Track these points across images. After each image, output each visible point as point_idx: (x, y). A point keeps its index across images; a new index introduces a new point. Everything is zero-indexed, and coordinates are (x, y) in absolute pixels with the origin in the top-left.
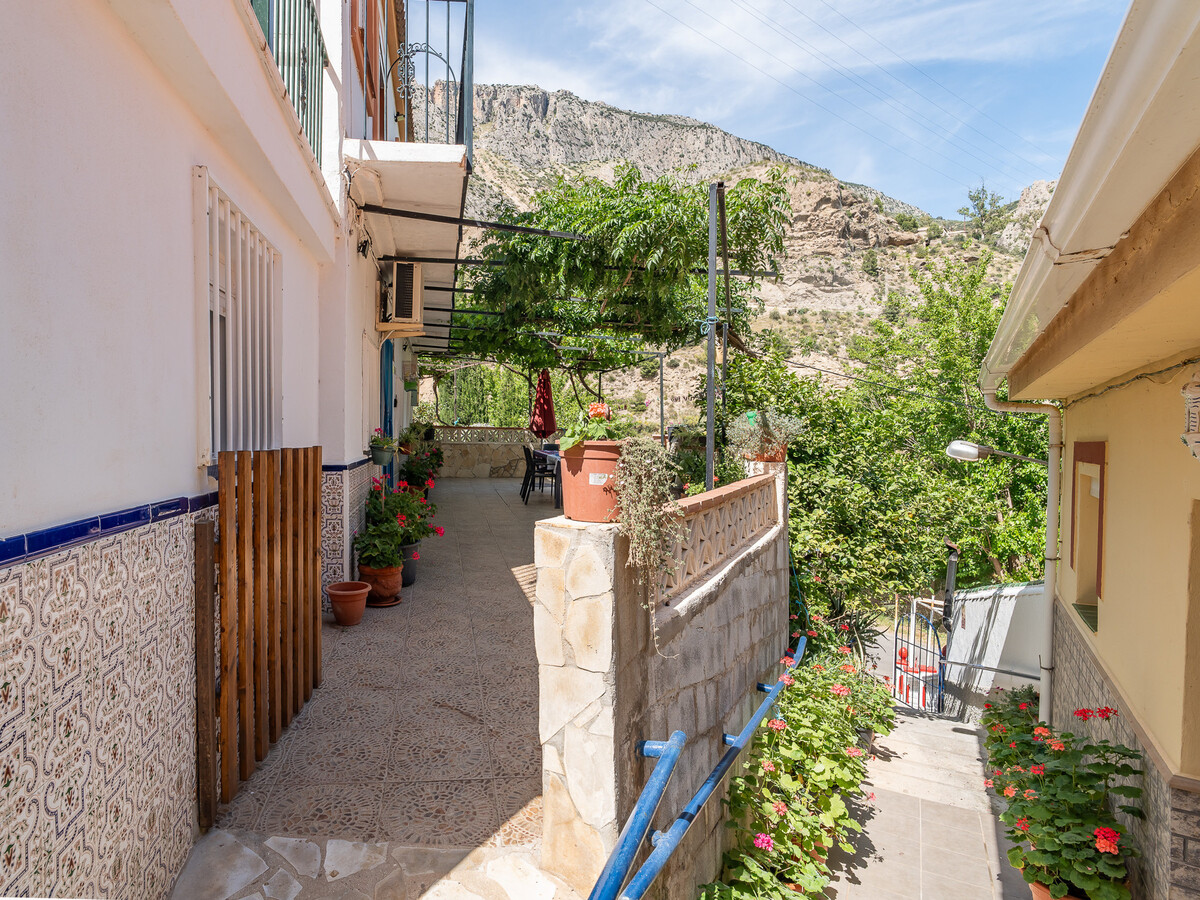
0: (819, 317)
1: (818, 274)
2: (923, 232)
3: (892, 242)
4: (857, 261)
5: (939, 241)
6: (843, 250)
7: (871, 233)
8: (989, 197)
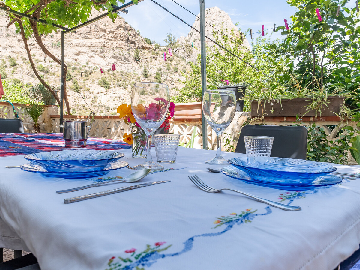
0: (120, 73)
1: (119, 56)
2: (153, 46)
3: (143, 48)
4: (132, 53)
5: (158, 50)
6: (127, 48)
7: (137, 43)
8: (173, 37)
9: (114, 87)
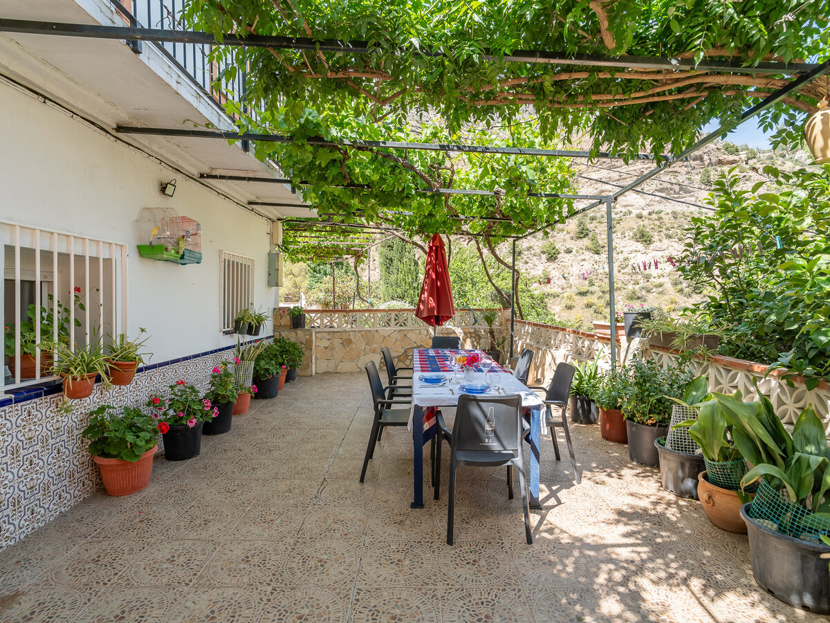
0: (670, 215)
1: (669, 186)
2: (743, 155)
3: (720, 162)
4: (696, 176)
5: (755, 160)
6: (686, 169)
7: (706, 157)
9: (660, 240)
